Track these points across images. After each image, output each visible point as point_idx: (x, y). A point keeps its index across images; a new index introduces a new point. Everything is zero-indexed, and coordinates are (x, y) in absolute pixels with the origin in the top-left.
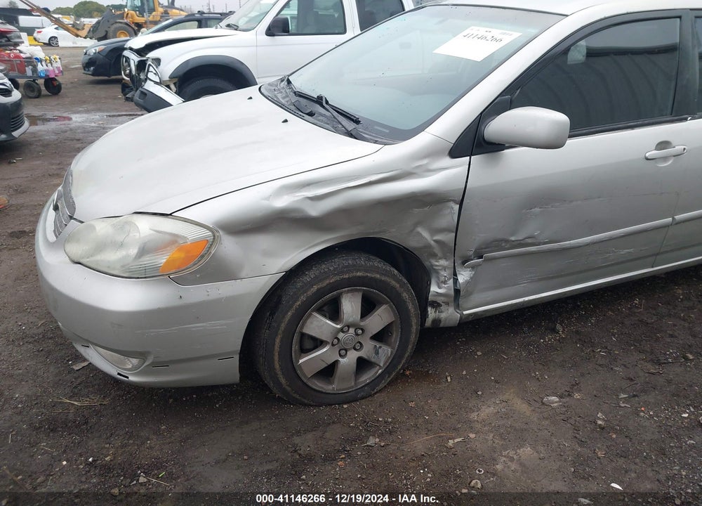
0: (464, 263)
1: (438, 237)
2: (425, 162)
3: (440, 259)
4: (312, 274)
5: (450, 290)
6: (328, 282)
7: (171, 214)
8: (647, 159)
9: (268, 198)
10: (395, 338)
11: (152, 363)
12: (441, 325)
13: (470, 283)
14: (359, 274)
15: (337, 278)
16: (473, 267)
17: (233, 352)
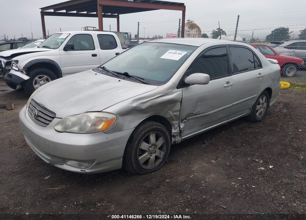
0: (182, 122)
1: (175, 114)
2: (171, 90)
3: (175, 121)
4: (141, 128)
5: (178, 131)
6: (146, 130)
7: (101, 111)
8: (225, 87)
9: (130, 104)
10: (165, 148)
11: (96, 163)
12: (176, 143)
13: (184, 128)
14: (155, 127)
15: (149, 129)
16: (184, 123)
17: (121, 157)
